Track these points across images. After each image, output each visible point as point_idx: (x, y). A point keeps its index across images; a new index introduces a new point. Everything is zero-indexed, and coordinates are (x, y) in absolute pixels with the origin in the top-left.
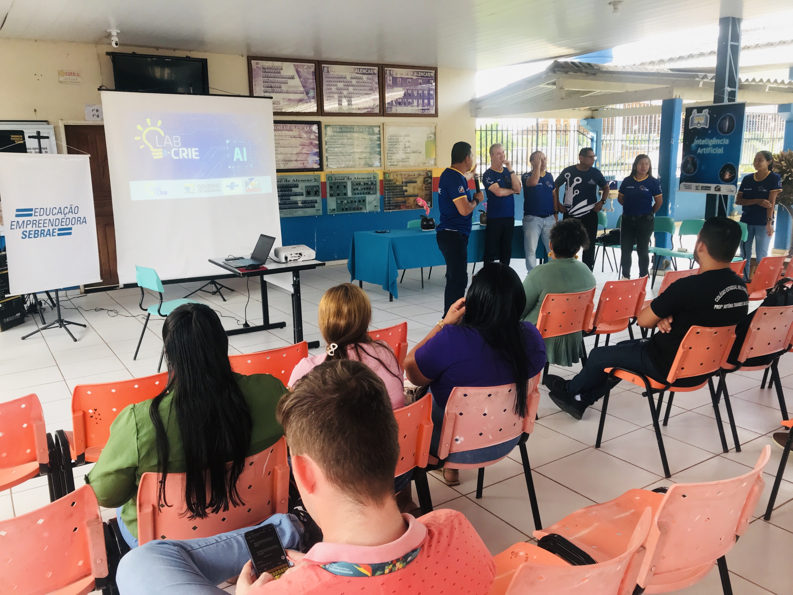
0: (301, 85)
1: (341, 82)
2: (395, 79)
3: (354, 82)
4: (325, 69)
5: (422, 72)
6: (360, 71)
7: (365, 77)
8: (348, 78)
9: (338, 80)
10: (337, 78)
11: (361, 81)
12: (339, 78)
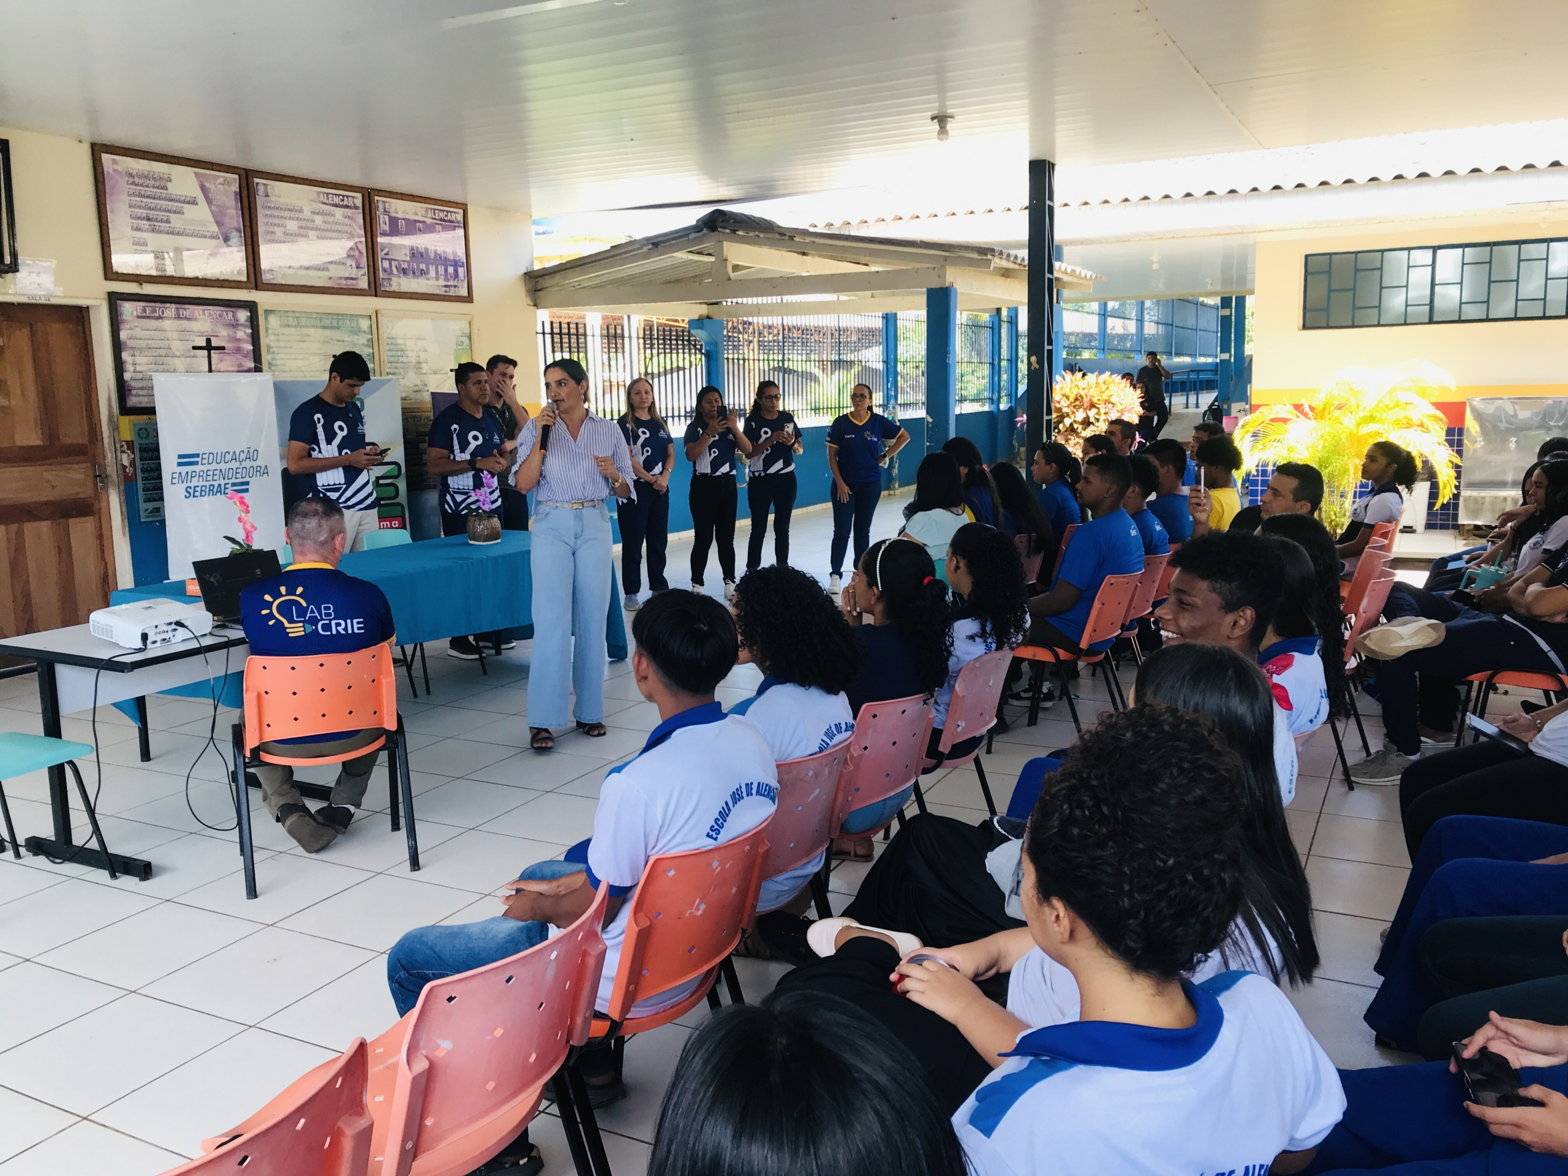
0: (212, 219)
1: (293, 219)
2: (393, 221)
3: (318, 220)
4: (261, 189)
5: (441, 210)
6: (328, 199)
7: (339, 213)
8: (307, 213)
9: (287, 214)
10: (285, 210)
11: (330, 219)
12: (289, 210)
